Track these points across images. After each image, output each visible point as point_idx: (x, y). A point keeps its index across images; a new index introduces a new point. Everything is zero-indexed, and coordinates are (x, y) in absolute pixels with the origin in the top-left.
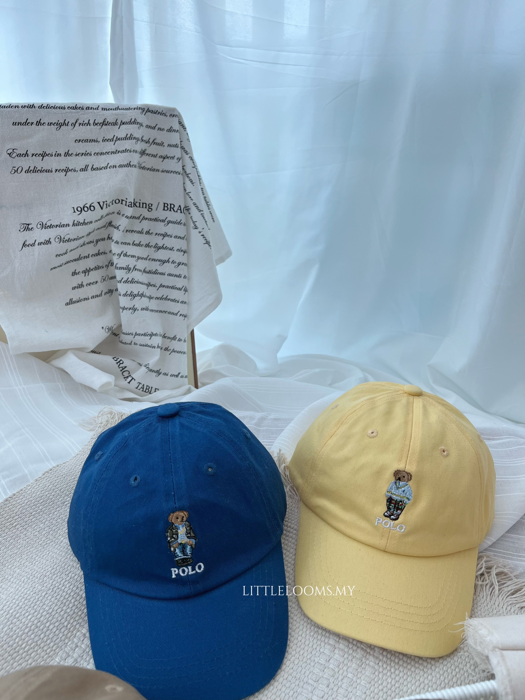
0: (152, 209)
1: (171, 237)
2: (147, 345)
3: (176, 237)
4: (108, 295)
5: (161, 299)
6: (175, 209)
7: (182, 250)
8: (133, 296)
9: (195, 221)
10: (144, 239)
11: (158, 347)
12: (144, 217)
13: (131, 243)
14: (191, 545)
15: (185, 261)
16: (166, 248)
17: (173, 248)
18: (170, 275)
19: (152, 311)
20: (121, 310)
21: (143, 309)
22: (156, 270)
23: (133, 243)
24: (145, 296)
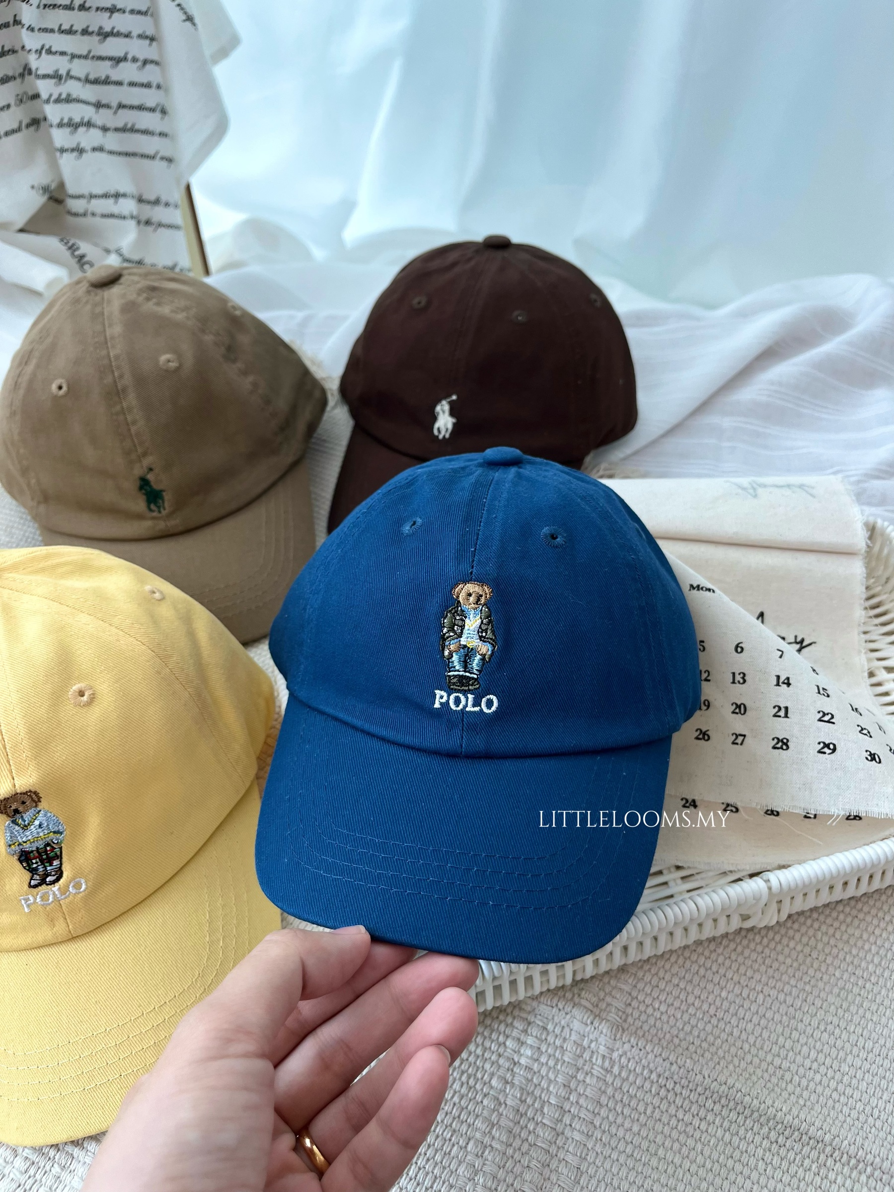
1: (124, 12)
2: (112, 216)
3: (132, 12)
4: (32, 129)
5: (123, 130)
7: (147, 37)
8: (73, 125)
10: (77, 20)
11: (132, 217)
13: (56, 29)
15: (155, 57)
16: (118, 34)
17: (130, 33)
18: (132, 84)
19: (111, 152)
20: (58, 154)
21: (94, 149)
22: (108, 77)
23: (59, 29)
24: (94, 126)
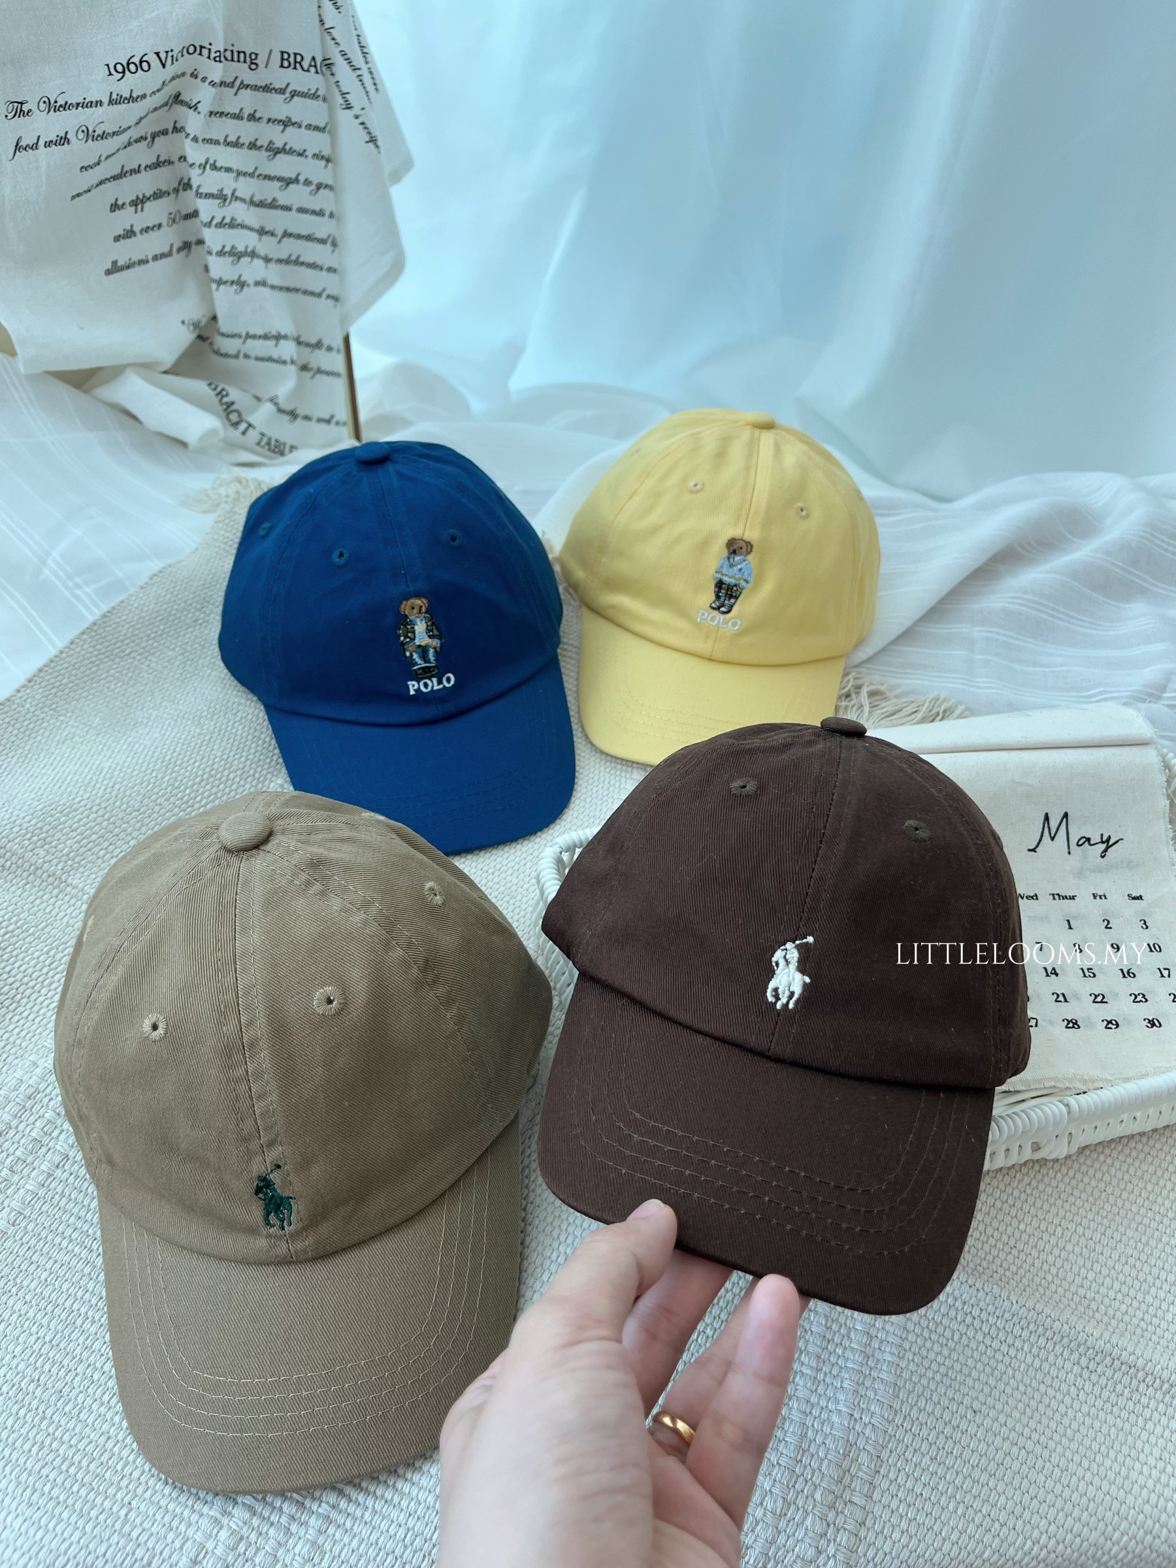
0: (256, 64)
1: (300, 126)
2: (270, 359)
3: (309, 127)
4: (183, 253)
5: (287, 261)
6: (305, 64)
7: (323, 157)
8: (236, 255)
9: (345, 91)
10: (246, 131)
11: (293, 362)
12: (242, 82)
13: (222, 141)
14: (435, 648)
15: (330, 182)
16: (291, 152)
17: (305, 151)
18: (301, 210)
19: (273, 287)
20: (214, 286)
21: (257, 284)
22: (274, 200)
23: (225, 140)
24: (258, 257)
